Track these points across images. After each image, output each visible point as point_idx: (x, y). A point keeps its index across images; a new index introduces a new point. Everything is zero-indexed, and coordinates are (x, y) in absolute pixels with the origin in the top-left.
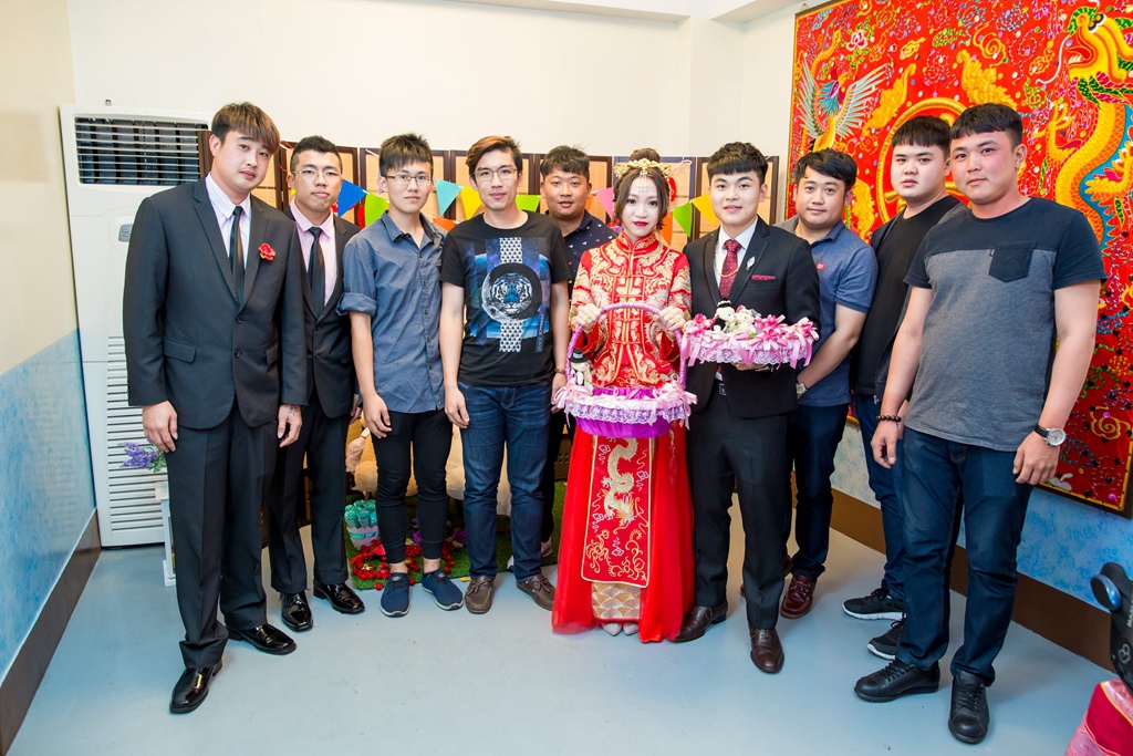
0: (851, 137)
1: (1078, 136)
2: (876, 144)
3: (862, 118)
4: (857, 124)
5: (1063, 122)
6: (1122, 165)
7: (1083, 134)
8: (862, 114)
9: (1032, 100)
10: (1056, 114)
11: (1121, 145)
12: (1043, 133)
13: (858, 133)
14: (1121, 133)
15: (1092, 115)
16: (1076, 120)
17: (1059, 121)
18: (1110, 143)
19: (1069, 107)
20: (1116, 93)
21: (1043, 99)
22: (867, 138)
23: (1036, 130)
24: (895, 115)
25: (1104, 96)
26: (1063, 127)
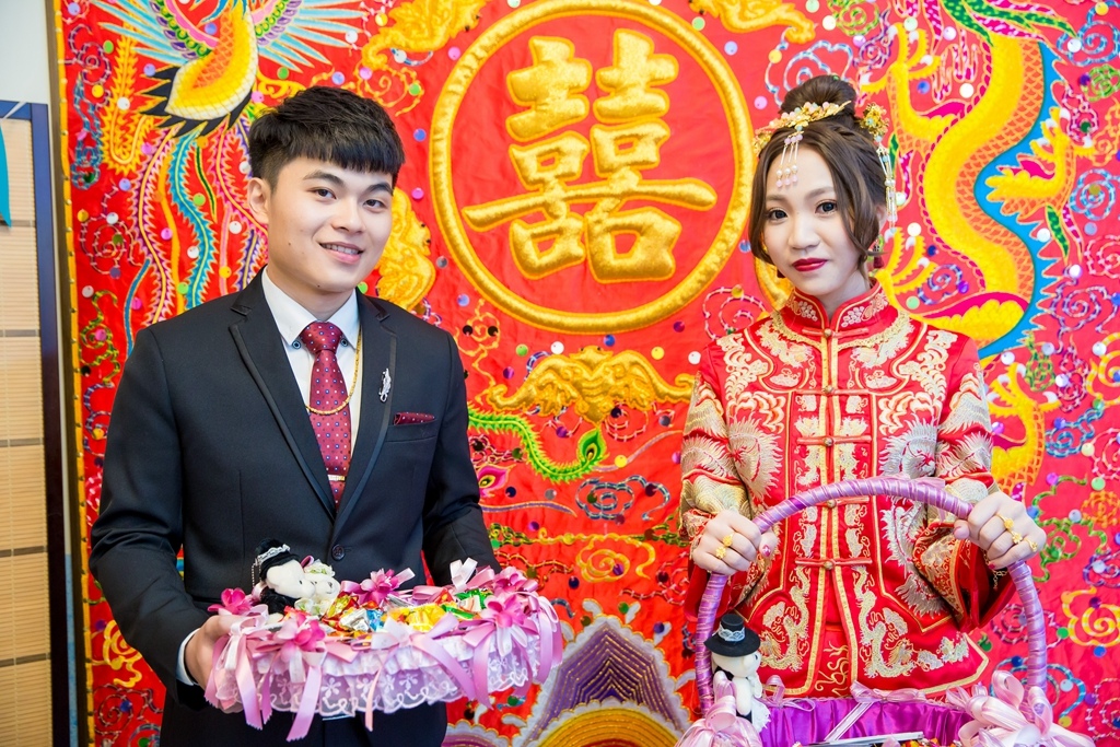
0: (321, 68)
1: (956, 92)
2: (416, 89)
3: (357, 23)
4: (341, 37)
5: (921, 66)
6: (1049, 149)
7: (967, 91)
8: (354, 14)
9: (847, 17)
10: (904, 50)
11: (1043, 113)
12: (881, 84)
13: (346, 60)
14: (1040, 92)
15: (980, 56)
16: (949, 63)
17: (914, 62)
18: (1022, 109)
19: (930, 37)
20: (1018, 19)
21: (870, 18)
22: (378, 73)
23: (865, 79)
24: (472, 24)
25: (998, 23)
26: (922, 74)
